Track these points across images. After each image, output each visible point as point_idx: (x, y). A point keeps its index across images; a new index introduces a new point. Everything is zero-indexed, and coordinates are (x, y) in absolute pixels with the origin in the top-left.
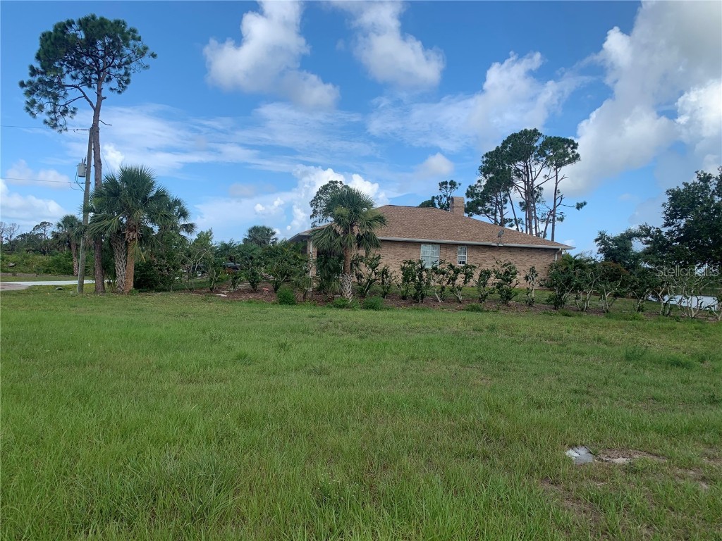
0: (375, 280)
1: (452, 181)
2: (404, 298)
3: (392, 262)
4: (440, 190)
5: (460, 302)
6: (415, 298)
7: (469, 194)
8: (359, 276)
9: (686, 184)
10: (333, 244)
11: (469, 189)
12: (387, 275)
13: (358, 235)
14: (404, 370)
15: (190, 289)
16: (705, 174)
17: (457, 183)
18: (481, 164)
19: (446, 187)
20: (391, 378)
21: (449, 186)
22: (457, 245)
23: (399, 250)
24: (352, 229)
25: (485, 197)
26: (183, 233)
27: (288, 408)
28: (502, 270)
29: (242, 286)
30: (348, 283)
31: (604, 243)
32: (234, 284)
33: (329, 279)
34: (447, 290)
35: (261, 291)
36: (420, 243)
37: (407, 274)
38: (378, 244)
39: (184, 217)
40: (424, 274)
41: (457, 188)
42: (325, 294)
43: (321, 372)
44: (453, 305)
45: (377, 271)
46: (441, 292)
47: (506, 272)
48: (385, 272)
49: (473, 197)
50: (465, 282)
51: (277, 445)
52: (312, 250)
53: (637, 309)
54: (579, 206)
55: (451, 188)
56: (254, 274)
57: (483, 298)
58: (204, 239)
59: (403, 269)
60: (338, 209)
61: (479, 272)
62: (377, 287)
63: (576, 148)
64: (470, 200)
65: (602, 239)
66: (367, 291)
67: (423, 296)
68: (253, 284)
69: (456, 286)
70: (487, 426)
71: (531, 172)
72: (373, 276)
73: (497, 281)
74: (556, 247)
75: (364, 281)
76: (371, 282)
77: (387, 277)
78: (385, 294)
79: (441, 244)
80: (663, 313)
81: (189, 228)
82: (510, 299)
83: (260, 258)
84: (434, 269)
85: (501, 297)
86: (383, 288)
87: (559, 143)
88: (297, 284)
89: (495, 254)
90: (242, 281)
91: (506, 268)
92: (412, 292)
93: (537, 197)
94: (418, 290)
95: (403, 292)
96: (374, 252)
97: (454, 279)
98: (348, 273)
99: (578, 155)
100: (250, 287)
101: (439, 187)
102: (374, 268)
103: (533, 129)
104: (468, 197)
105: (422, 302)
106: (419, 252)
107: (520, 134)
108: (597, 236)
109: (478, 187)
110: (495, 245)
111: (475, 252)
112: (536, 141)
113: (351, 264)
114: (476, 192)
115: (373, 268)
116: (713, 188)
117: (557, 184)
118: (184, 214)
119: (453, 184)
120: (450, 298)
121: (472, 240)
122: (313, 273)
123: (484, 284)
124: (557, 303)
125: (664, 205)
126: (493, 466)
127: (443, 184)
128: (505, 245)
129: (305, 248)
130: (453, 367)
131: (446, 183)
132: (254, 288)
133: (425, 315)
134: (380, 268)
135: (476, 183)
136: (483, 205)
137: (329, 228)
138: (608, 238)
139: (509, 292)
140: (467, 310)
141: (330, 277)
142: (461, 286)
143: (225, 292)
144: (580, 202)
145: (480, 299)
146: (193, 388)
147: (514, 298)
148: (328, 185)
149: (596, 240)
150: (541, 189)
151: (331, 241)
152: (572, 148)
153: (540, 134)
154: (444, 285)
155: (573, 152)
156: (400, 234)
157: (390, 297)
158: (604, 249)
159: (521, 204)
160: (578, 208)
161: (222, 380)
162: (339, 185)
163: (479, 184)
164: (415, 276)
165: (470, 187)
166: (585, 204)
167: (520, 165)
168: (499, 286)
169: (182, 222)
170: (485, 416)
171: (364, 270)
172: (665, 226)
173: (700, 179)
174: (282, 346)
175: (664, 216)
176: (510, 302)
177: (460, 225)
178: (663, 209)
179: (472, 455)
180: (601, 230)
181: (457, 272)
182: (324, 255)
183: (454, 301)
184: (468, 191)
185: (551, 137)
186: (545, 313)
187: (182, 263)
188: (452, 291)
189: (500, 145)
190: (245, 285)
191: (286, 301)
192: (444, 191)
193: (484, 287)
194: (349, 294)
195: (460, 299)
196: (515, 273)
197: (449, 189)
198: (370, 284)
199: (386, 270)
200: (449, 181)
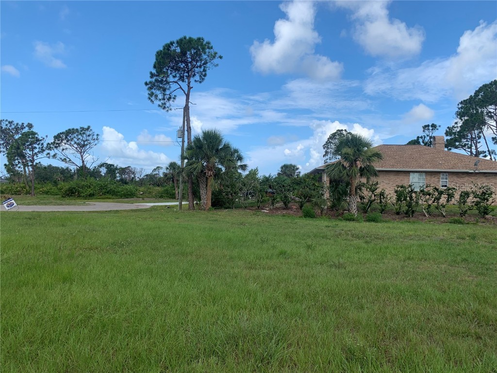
0: (375, 200)
1: (433, 124)
2: (398, 213)
3: (388, 187)
4: (424, 131)
5: (444, 217)
6: (407, 213)
7: (447, 134)
8: (362, 198)
10: (341, 175)
11: (448, 130)
12: (383, 196)
13: (361, 167)
14: (403, 267)
15: (245, 207)
17: (438, 126)
18: (457, 110)
19: (429, 129)
20: (393, 273)
21: (430, 128)
22: (439, 172)
23: (392, 177)
24: (356, 164)
25: (461, 135)
26: (240, 171)
27: (319, 290)
28: (480, 192)
29: (278, 205)
30: (354, 203)
32: (273, 204)
33: (339, 200)
34: (432, 207)
35: (291, 209)
36: (409, 172)
37: (400, 196)
38: (376, 174)
39: (240, 160)
40: (414, 195)
41: (437, 129)
42: (337, 210)
43: (339, 266)
44: (439, 218)
45: (376, 194)
46: (428, 209)
47: (483, 193)
48: (382, 194)
49: (451, 136)
50: (448, 201)
51: (313, 316)
52: (325, 178)
55: (432, 129)
56: (286, 197)
57: (463, 214)
58: (253, 173)
59: (396, 192)
60: (345, 149)
61: (460, 193)
62: (375, 205)
64: (449, 138)
66: (368, 208)
67: (413, 212)
68: (285, 203)
69: (440, 203)
70: (477, 313)
72: (373, 198)
73: (475, 200)
75: (366, 201)
76: (371, 202)
77: (384, 198)
78: (383, 210)
79: (426, 172)
81: (244, 167)
82: (487, 214)
83: (289, 185)
84: (421, 191)
85: (479, 212)
86: (381, 206)
88: (316, 204)
89: (472, 179)
90: (278, 202)
91: (482, 189)
92: (405, 208)
94: (409, 207)
95: (396, 209)
96: (373, 179)
97: (438, 199)
98: (354, 195)
100: (284, 206)
101: (422, 129)
104: (447, 135)
105: (412, 216)
106: (408, 179)
107: (491, 84)
109: (455, 128)
110: (472, 171)
111: (455, 178)
113: (356, 189)
114: (453, 131)
115: (373, 191)
118: (240, 158)
119: (434, 126)
120: (435, 214)
121: (452, 168)
122: (327, 195)
123: (465, 202)
126: (485, 345)
127: (426, 127)
128: (481, 171)
129: (321, 178)
130: (443, 266)
131: (428, 126)
132: (286, 207)
133: (416, 226)
134: (378, 191)
135: (453, 125)
136: (460, 141)
137: (339, 163)
139: (486, 208)
140: (450, 223)
141: (340, 198)
142: (444, 204)
143: (267, 209)
145: (461, 214)
146: (254, 272)
147: (491, 213)
148: (336, 133)
151: (340, 172)
154: (430, 203)
156: (393, 166)
157: (386, 213)
159: (493, 139)
161: (271, 268)
162: (344, 133)
163: (456, 126)
164: (407, 197)
165: (448, 128)
167: (491, 108)
168: (477, 204)
169: (239, 163)
170: (475, 306)
171: (366, 193)
174: (309, 247)
176: (487, 216)
177: (442, 158)
179: (466, 335)
181: (441, 193)
182: (335, 183)
183: (439, 216)
184: (446, 131)
187: (240, 190)
188: (437, 208)
189: (473, 95)
190: (280, 204)
191: (308, 215)
192: (427, 132)
193: (464, 204)
194: (355, 211)
195: (444, 214)
196: (491, 194)
197: (430, 131)
198: (371, 203)
199: (383, 193)
200: (430, 125)
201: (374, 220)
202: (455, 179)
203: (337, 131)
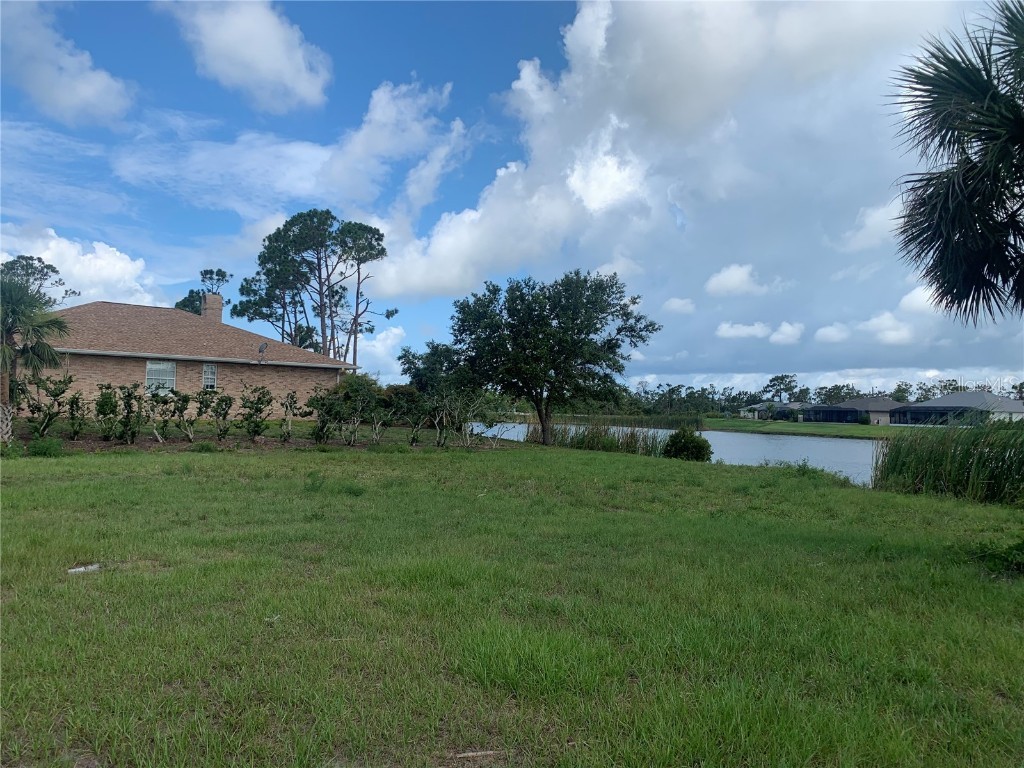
0: (58, 413)
1: (220, 270)
2: (106, 438)
4: (203, 281)
5: (190, 441)
6: (121, 437)
7: (244, 290)
8: (35, 409)
9: (475, 295)
11: (244, 284)
12: (77, 406)
16: (493, 286)
17: (228, 274)
18: (261, 249)
19: (211, 278)
21: (215, 277)
22: (202, 362)
23: (110, 368)
25: (268, 301)
28: (254, 398)
30: (5, 420)
31: (409, 362)
34: (171, 424)
36: (145, 359)
37: (105, 406)
38: (54, 360)
40: (134, 403)
41: (227, 281)
44: (179, 445)
45: (61, 400)
46: (163, 428)
47: (259, 399)
48: (74, 402)
49: (248, 295)
50: (200, 413)
53: (410, 440)
54: (390, 314)
55: (218, 280)
57: (224, 432)
62: (58, 424)
63: (381, 240)
64: (244, 299)
65: (406, 357)
66: (44, 430)
67: (133, 434)
69: (186, 417)
71: (327, 266)
72: (56, 409)
73: (243, 411)
74: (337, 366)
75: (41, 415)
76: (51, 417)
77: (78, 408)
78: (76, 433)
79: (178, 361)
80: (439, 443)
82: (259, 435)
84: (155, 396)
85: (248, 432)
86: (73, 425)
87: (359, 232)
89: (247, 375)
91: (258, 394)
92: (119, 429)
93: (340, 300)
94: (126, 426)
95: (104, 431)
97: (181, 410)
98: (5, 403)
99: (383, 250)
101: (200, 278)
102: (58, 395)
103: (324, 209)
104: (242, 294)
105: (132, 442)
106: (144, 372)
107: (308, 214)
108: (400, 354)
109: (257, 281)
110: (255, 362)
111: (228, 372)
112: (331, 226)
114: (254, 287)
115: (56, 395)
116: (501, 302)
117: (359, 284)
119: (221, 274)
120: (173, 436)
121: (224, 356)
123: (225, 416)
124: (319, 436)
125: (452, 318)
127: (207, 274)
128: (270, 362)
131: (211, 272)
134: (68, 395)
135: (254, 275)
136: (269, 306)
138: (413, 356)
139: (258, 425)
140: (193, 451)
142: (193, 419)
144: (390, 310)
145: (219, 435)
147: (263, 433)
149: (400, 358)
150: (344, 289)
152: (377, 240)
153: (334, 218)
154: (167, 418)
155: (379, 244)
156: (112, 346)
157: (83, 438)
158: (409, 369)
159: (314, 309)
160: (388, 317)
162: (36, 263)
163: (258, 278)
165: (245, 280)
166: (396, 311)
167: (309, 255)
168: (248, 417)
171: (40, 398)
172: (456, 344)
173: (489, 291)
175: (452, 331)
176: (257, 438)
177: (211, 335)
178: (451, 323)
180: (406, 345)
181: (189, 400)
183: (180, 440)
184: (242, 286)
185: (350, 223)
186: (297, 449)
188: (178, 426)
189: (281, 227)
192: (208, 283)
193: (224, 418)
194: (7, 436)
195: (191, 436)
196: (271, 401)
197: (215, 282)
198: (50, 420)
199: (77, 399)
200: (215, 270)
201: (44, 453)
202: (229, 374)
203: (19, 257)
